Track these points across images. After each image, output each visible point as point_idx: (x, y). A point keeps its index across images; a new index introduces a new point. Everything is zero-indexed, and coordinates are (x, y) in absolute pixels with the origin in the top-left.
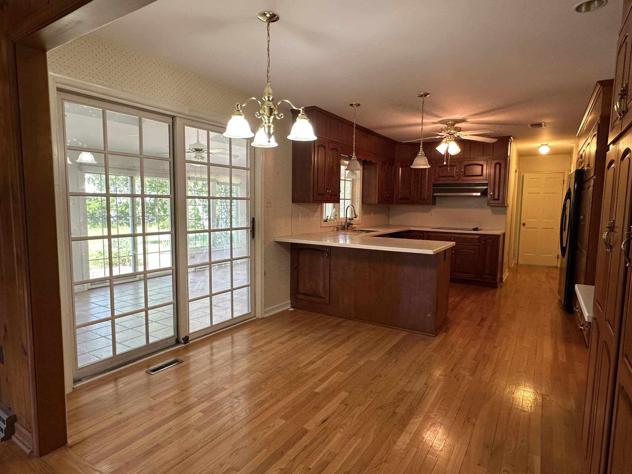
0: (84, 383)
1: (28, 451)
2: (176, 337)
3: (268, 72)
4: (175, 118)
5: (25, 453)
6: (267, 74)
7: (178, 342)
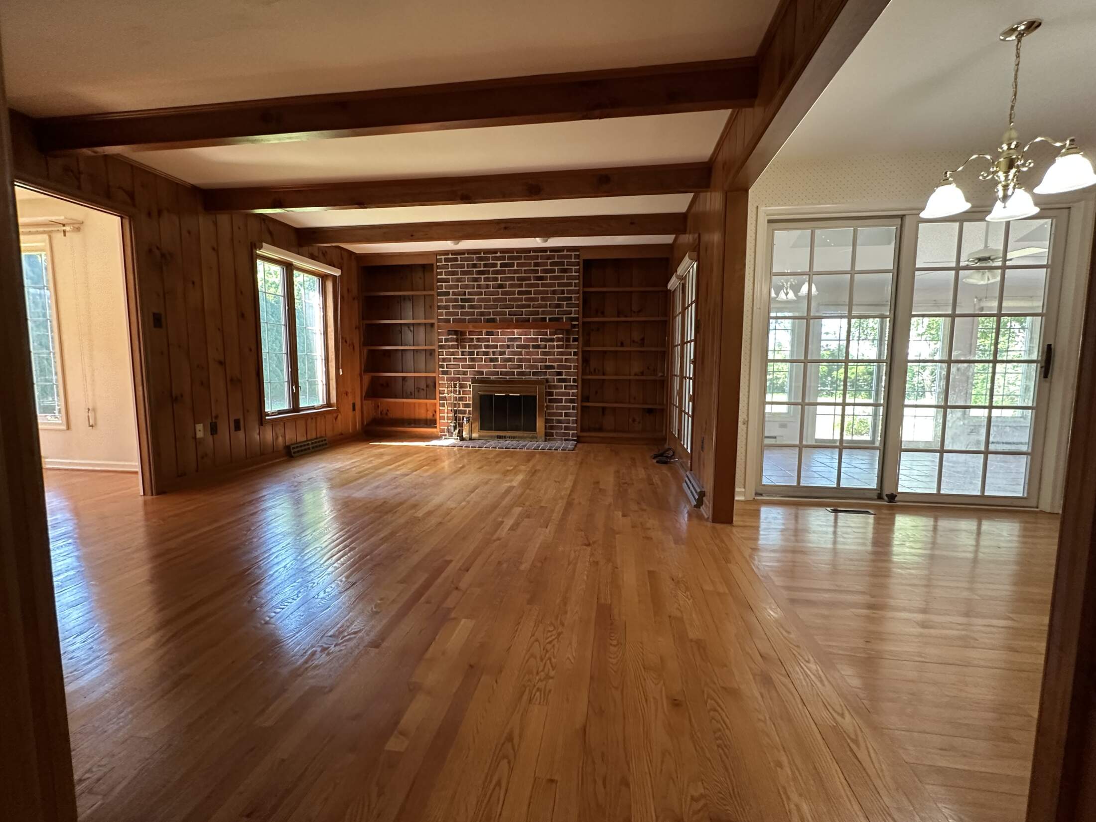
0: (764, 498)
1: (706, 517)
2: (879, 492)
3: (1012, 107)
4: (904, 218)
5: (704, 517)
6: (1011, 111)
7: (880, 497)
